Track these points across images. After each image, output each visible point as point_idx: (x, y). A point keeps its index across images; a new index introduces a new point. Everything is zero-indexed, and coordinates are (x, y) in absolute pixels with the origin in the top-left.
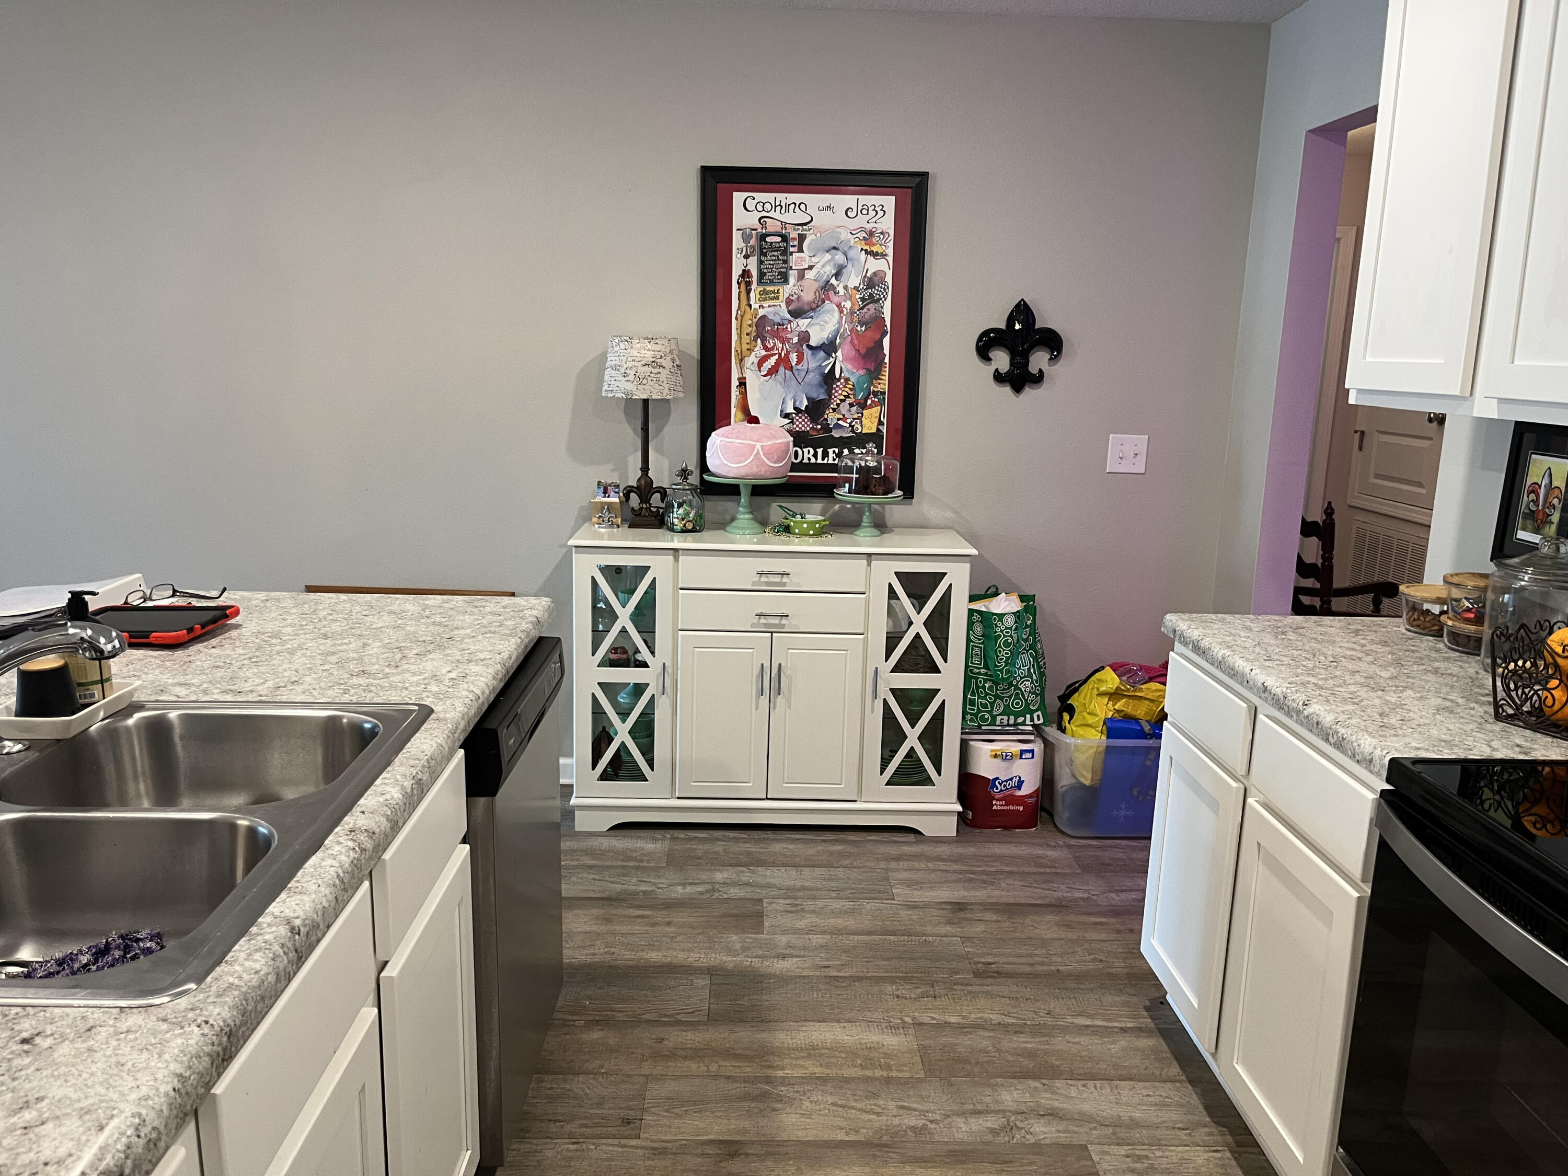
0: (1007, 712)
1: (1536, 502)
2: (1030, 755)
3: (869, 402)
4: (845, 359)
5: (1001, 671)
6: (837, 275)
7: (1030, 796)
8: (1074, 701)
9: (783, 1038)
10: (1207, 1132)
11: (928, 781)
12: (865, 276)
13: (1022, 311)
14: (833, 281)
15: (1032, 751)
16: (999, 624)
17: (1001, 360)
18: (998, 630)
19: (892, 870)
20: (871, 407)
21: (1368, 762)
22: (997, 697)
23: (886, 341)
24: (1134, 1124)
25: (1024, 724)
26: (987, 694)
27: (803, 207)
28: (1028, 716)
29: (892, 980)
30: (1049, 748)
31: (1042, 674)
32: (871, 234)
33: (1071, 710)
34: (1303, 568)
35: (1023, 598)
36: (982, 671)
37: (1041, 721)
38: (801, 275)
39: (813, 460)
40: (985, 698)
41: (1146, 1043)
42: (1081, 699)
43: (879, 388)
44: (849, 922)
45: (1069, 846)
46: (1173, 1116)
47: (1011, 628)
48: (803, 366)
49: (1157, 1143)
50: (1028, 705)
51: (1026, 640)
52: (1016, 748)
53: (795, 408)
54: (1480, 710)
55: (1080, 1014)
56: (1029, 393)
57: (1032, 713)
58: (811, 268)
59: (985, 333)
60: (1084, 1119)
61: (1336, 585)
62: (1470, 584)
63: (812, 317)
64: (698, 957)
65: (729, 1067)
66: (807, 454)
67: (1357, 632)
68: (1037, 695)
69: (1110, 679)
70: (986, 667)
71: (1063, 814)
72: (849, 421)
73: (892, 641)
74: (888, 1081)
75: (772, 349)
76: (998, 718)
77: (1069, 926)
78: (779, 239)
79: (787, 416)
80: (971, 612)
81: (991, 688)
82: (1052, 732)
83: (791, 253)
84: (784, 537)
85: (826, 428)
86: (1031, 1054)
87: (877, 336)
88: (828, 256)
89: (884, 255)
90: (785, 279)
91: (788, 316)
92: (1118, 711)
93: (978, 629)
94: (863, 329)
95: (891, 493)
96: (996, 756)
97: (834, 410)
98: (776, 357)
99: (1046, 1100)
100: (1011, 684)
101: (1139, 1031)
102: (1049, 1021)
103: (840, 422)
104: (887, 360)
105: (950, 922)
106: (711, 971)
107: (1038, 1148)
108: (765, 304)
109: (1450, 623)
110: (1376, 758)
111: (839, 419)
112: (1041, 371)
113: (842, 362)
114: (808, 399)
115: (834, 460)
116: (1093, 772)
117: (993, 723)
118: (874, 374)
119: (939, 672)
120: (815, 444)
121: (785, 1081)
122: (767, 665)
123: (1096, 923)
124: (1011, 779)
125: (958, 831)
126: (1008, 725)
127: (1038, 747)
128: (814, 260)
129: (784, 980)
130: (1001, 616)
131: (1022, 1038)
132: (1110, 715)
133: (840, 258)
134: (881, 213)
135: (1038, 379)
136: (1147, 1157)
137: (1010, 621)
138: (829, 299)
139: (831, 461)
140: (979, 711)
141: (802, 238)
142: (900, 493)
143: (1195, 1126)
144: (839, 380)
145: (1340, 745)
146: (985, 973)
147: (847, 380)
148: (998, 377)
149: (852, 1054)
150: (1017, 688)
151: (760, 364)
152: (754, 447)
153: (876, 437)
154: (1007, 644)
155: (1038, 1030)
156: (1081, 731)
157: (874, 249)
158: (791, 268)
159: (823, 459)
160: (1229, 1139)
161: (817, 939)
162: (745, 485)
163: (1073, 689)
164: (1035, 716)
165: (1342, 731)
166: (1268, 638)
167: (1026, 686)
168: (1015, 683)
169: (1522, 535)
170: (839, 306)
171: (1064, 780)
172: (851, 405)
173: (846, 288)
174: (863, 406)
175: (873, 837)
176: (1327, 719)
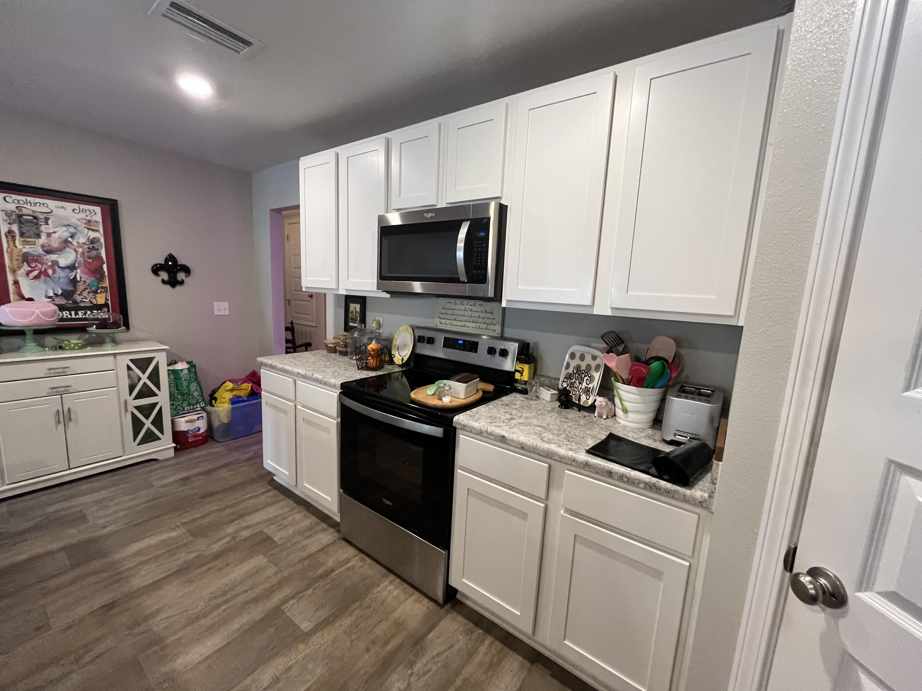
0: (189, 405)
1: (353, 315)
2: (202, 418)
3: (99, 291)
4: (82, 272)
5: (185, 390)
6: (72, 237)
7: (203, 433)
8: (216, 395)
9: (117, 556)
10: (298, 508)
11: (158, 438)
12: (89, 239)
13: (171, 257)
14: (70, 239)
15: (202, 417)
16: (181, 373)
17: (164, 275)
18: (181, 375)
19: (149, 477)
20: (100, 293)
21: (334, 386)
22: (184, 400)
23: (105, 266)
24: (276, 517)
25: (197, 408)
26: (179, 400)
27: (45, 205)
28: (198, 405)
29: (166, 514)
30: (209, 414)
31: (201, 389)
32: (90, 221)
33: (216, 399)
34: (287, 341)
35: (188, 363)
36: (176, 392)
37: (204, 405)
38: (49, 235)
39: (69, 316)
40: (179, 402)
41: (271, 494)
42: (219, 394)
43: (104, 285)
44: (135, 502)
45: (222, 446)
46: (286, 510)
47: (186, 374)
48: (57, 275)
49: (285, 518)
50: (197, 400)
51: (193, 378)
52: (196, 417)
53: (54, 294)
54: (354, 368)
55: (247, 494)
56: (178, 288)
57: (199, 403)
58: (55, 232)
59: (156, 265)
60: (258, 524)
61: (297, 344)
62: (342, 338)
63: (59, 254)
64: (55, 546)
65: (93, 579)
66: (66, 314)
67: (315, 355)
68: (201, 396)
69: (229, 385)
70: (178, 390)
71: (217, 436)
72: (89, 299)
73: (132, 388)
74: (178, 548)
75: (35, 267)
76: (186, 408)
77: (232, 470)
78: (32, 218)
79: (50, 297)
80: (168, 370)
81: (181, 398)
82: (209, 408)
83: (41, 225)
84: (60, 351)
85: (75, 302)
86: (233, 514)
87: (99, 264)
88: (65, 229)
89: (98, 231)
90: (38, 236)
91: (44, 253)
92: (234, 395)
93: (172, 377)
94: (91, 260)
95: (120, 328)
96: (187, 422)
97: (79, 294)
98: (38, 271)
99: (244, 524)
100: (190, 394)
101: (268, 491)
102: (235, 501)
103: (83, 300)
104: (106, 274)
105: (184, 485)
106: (64, 549)
107: (245, 539)
108: (27, 247)
109: (339, 348)
110: (336, 384)
111: (82, 298)
112: (182, 280)
113: (79, 274)
114: (62, 289)
115: (82, 316)
116: (228, 418)
117: (184, 410)
118: (101, 279)
119: (157, 395)
120: (69, 310)
121: (126, 570)
122: (61, 410)
123: (242, 465)
124: (195, 428)
125: (175, 454)
126: (190, 409)
127: (204, 414)
128: (56, 229)
129: (109, 535)
130: (182, 370)
131: (228, 510)
132: (231, 397)
133: (72, 230)
134: (93, 213)
135: (182, 283)
136: (282, 524)
137: (186, 371)
138: (69, 247)
139: (80, 316)
140: (177, 407)
141: (47, 220)
142: (124, 328)
143: (293, 509)
144: (80, 282)
145: (325, 384)
146: (204, 497)
147: (85, 282)
148: (163, 282)
149: (157, 546)
150: (192, 395)
151: (28, 273)
152: (34, 312)
153: (106, 305)
154: (186, 380)
155: (232, 506)
156: (220, 405)
157: (92, 228)
158: (42, 232)
159: (76, 316)
160: (304, 507)
161: (121, 514)
162: (29, 330)
163: (214, 391)
164: (201, 404)
165: (325, 380)
166: (292, 360)
167: (196, 394)
168: (191, 393)
169: (351, 324)
170: (75, 250)
171: (216, 423)
172: (89, 292)
173: (78, 243)
174: (96, 292)
175: (134, 468)
176: (320, 377)
